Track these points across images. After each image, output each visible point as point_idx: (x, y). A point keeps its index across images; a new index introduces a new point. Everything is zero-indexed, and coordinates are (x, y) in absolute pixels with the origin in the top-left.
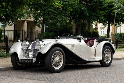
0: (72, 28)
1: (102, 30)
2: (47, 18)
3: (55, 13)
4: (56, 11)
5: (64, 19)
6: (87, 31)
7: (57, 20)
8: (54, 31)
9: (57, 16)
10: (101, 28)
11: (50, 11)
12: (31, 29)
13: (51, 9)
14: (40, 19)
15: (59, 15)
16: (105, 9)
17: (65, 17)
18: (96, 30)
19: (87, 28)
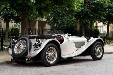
0: (76, 26)
1: (101, 28)
2: (58, 18)
3: (64, 14)
4: (65, 12)
5: (72, 19)
6: (90, 29)
7: (66, 20)
8: (62, 29)
9: (66, 17)
10: (100, 26)
11: (60, 12)
12: (42, 28)
13: (61, 10)
14: (51, 19)
15: (68, 16)
16: (105, 10)
17: (73, 17)
18: (97, 28)
19: (89, 27)
